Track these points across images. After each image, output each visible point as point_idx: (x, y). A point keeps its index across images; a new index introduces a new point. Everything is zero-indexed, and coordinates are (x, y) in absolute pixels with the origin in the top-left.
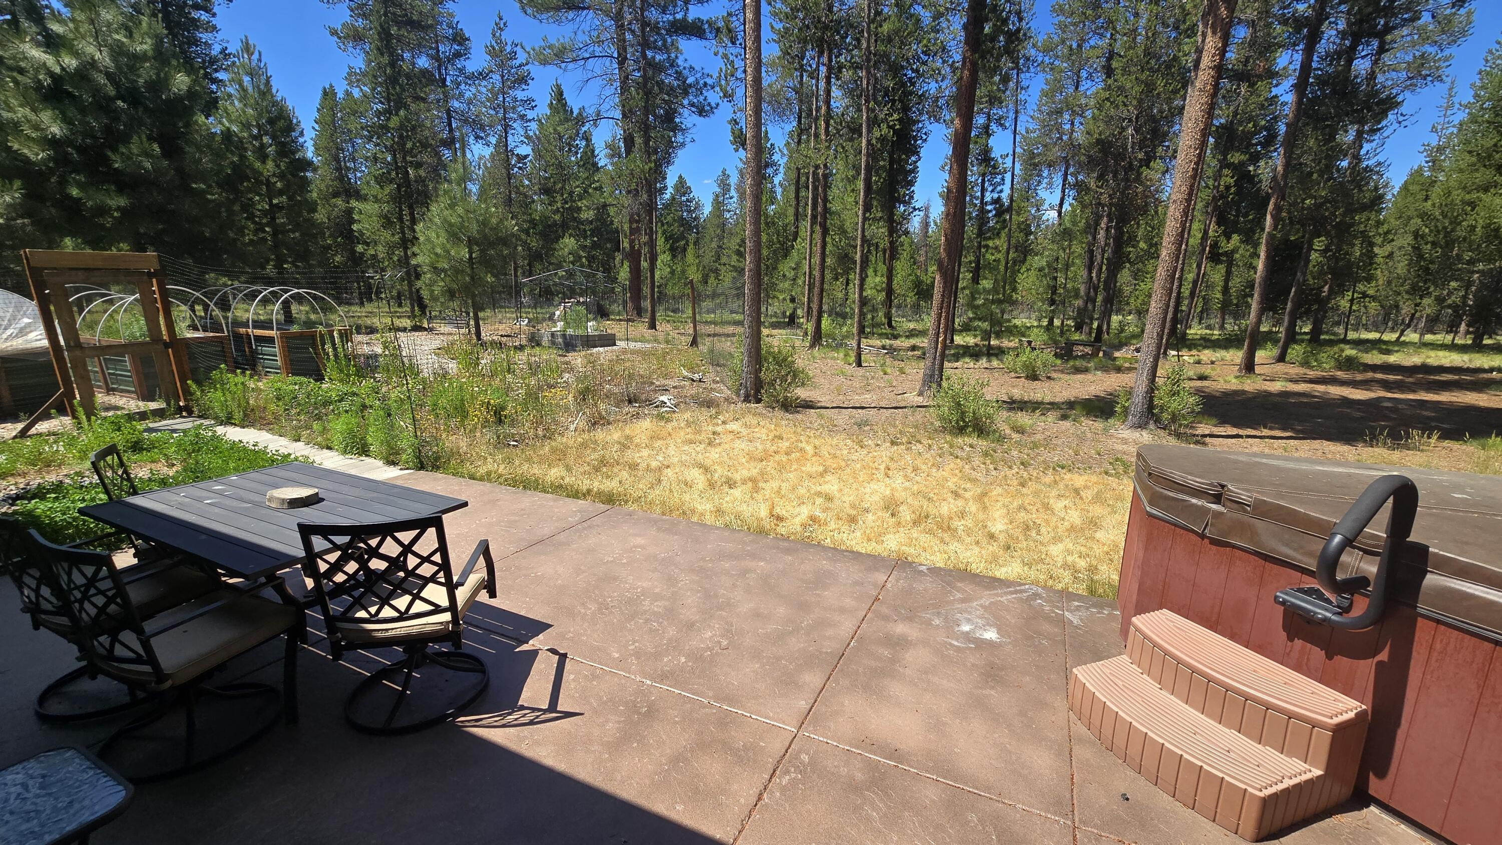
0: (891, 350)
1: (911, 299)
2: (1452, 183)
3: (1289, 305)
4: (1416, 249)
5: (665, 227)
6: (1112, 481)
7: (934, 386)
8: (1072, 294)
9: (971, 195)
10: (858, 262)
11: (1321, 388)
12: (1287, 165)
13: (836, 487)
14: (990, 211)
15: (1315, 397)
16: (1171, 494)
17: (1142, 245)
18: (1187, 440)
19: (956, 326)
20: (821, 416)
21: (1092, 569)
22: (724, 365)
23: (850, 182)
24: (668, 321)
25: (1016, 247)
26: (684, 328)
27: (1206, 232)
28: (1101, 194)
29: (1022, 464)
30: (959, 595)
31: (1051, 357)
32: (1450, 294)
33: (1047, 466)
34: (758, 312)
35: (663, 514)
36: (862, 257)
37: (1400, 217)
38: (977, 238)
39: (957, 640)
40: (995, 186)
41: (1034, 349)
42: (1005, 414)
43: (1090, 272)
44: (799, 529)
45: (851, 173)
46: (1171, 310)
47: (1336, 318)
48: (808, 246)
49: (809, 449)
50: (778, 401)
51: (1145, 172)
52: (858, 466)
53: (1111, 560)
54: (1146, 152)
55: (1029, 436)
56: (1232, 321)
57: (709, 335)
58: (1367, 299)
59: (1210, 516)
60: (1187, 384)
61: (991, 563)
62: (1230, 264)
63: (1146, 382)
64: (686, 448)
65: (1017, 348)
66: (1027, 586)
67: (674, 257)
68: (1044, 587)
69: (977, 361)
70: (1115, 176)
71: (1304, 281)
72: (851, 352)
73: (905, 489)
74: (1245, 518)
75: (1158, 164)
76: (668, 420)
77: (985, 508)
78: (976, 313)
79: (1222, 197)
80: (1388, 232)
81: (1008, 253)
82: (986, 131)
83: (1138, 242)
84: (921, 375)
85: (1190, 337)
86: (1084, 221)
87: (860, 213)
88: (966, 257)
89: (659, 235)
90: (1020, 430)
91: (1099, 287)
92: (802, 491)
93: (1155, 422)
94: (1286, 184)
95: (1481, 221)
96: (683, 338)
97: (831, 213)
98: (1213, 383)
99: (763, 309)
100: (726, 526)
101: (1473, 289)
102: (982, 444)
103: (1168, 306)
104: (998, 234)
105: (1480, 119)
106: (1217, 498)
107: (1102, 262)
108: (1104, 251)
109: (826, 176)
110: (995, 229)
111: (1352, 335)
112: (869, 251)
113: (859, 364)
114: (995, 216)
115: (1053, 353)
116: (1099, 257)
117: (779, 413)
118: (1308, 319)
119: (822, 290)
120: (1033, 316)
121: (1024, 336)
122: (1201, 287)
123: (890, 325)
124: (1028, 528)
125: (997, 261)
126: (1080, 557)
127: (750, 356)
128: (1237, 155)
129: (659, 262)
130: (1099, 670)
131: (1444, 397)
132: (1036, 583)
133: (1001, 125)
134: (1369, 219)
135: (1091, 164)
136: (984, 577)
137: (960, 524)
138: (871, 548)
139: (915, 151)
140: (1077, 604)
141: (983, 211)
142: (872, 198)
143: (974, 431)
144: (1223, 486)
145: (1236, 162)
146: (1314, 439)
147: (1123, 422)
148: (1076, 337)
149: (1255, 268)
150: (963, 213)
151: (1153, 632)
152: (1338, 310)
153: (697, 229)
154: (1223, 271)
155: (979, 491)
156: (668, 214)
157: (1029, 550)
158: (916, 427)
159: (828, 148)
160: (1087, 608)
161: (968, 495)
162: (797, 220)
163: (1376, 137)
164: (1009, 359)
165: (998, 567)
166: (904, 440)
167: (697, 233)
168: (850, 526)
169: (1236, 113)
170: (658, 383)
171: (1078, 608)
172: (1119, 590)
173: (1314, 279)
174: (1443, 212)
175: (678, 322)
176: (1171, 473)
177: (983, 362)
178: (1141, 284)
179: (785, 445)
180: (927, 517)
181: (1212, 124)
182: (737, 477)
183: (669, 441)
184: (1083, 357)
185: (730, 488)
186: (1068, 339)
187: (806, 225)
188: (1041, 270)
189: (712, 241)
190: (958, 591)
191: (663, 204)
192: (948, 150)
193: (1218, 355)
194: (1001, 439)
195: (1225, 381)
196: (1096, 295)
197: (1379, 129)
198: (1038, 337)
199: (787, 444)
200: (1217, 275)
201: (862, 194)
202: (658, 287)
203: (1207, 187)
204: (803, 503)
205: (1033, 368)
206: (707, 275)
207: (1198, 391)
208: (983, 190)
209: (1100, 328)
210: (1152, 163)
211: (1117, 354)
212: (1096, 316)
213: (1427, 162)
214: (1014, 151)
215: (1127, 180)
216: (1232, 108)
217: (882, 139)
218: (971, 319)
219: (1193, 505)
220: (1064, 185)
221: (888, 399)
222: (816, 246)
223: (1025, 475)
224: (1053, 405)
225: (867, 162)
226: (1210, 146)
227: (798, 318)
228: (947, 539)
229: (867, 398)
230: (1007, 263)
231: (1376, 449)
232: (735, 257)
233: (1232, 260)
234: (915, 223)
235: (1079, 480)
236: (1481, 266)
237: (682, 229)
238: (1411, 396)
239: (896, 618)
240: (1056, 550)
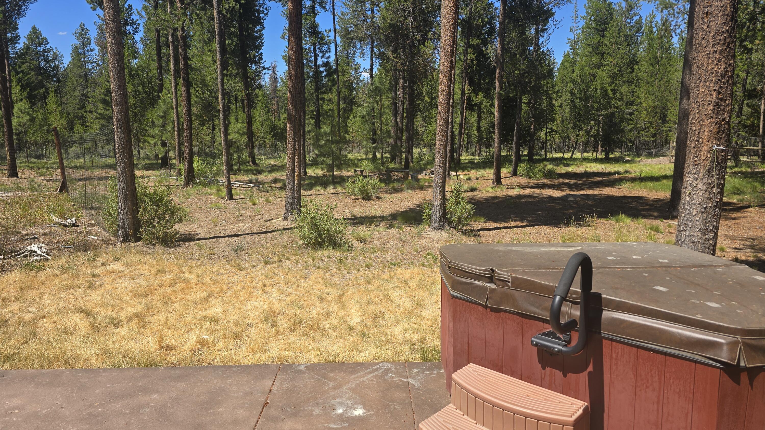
0: (257, 184)
1: (269, 140)
2: (584, 63)
3: (515, 138)
4: (573, 101)
5: (21, 75)
6: (427, 270)
7: (295, 212)
8: (386, 135)
9: (307, 59)
10: (221, 111)
11: (537, 191)
12: (503, 49)
13: (220, 310)
14: (322, 72)
15: (535, 197)
16: (464, 280)
17: (427, 98)
18: (469, 235)
19: (307, 161)
20: (201, 247)
21: (423, 340)
22: (98, 208)
23: (206, 44)
24: (32, 168)
25: (344, 99)
26: (50, 174)
27: (463, 91)
28: (397, 63)
29: (367, 266)
30: (332, 384)
31: (377, 183)
32: (591, 128)
33: (384, 266)
34: (131, 156)
35: (42, 367)
36: (224, 107)
37: (563, 82)
38: (315, 92)
39: (334, 423)
40: (324, 53)
41: (365, 177)
42: (350, 229)
43: (396, 119)
44: (189, 354)
45: (207, 36)
46: (449, 144)
47: (540, 145)
48: (173, 96)
49: (192, 278)
50: (158, 238)
51: (423, 49)
52: (238, 287)
53: (434, 331)
54: (421, 35)
55: (369, 244)
56: (485, 149)
57: (80, 180)
58: (554, 133)
59: (488, 292)
60: (464, 195)
61: (353, 350)
62: (479, 112)
63: (440, 197)
64: (63, 295)
65: (353, 176)
66: (381, 365)
67: (33, 104)
68: (393, 362)
69: (326, 188)
70: (404, 51)
71: (520, 122)
72: (222, 188)
73: (280, 301)
74: (508, 290)
75: (429, 43)
76: (39, 269)
77: (344, 306)
78: (320, 152)
79: (470, 67)
80: (558, 92)
81: (339, 104)
82: (313, 11)
83: (424, 97)
84: (284, 203)
85: (462, 162)
86: (388, 82)
87: (218, 70)
88: (308, 107)
89: (14, 84)
90: (362, 240)
91: (403, 129)
92: (189, 318)
93: (449, 224)
94: (503, 60)
95: (599, 85)
96: (50, 184)
97: (192, 69)
98: (479, 193)
99: (135, 152)
100: (114, 366)
101: (601, 125)
102: (337, 254)
103: (446, 143)
104: (330, 90)
105: (590, 26)
106: (491, 279)
107: (403, 111)
108: (403, 103)
109: (184, 38)
110: (328, 86)
111: (549, 156)
112: (230, 102)
113: (231, 197)
114: (326, 75)
115: (378, 179)
116: (400, 108)
117: (160, 249)
118: (526, 146)
119: (191, 135)
120: (363, 150)
121: (357, 167)
122: (465, 127)
123: (254, 163)
124: (376, 317)
125: (332, 110)
126: (414, 332)
127: (125, 199)
128: (475, 39)
129: (15, 110)
130: (436, 421)
131: (597, 192)
132: (386, 360)
133: (324, 7)
134: (548, 83)
135: (387, 41)
136: (348, 364)
137: (326, 323)
138: (256, 359)
139: (260, 22)
140: (416, 370)
141: (317, 71)
142: (227, 58)
143: (329, 244)
144: (493, 271)
145: (475, 44)
146: (539, 225)
147: (429, 226)
148: (392, 166)
149: (493, 114)
150: (302, 73)
151: (466, 382)
152: (540, 140)
153: (58, 78)
154: (476, 116)
155: (338, 293)
156: (24, 63)
157: (379, 334)
158: (284, 247)
159: (184, 14)
160: (423, 372)
161: (330, 298)
162: (160, 73)
163: (545, 34)
164: (348, 185)
165: (358, 353)
166: (276, 259)
167: (58, 82)
168: (236, 342)
169: (471, 13)
170: (25, 232)
171: (417, 374)
172: (441, 353)
173: (525, 121)
174: (581, 80)
175: (43, 168)
176: (462, 265)
177: (331, 189)
178: (429, 126)
179: (168, 277)
180: (300, 322)
181: (458, 19)
182: (122, 315)
183: (42, 290)
184: (399, 180)
185: (116, 327)
186: (387, 168)
187: (169, 79)
188: (363, 117)
189: (74, 89)
190: (331, 381)
191: (17, 53)
192: (286, 23)
193: (480, 173)
194: (350, 248)
195: (486, 191)
196: (402, 134)
197: (546, 30)
198: (367, 167)
199: (171, 276)
200: (473, 119)
201: (218, 55)
202: (17, 134)
203: (460, 60)
204: (191, 329)
205: (367, 191)
206: (73, 122)
207: (471, 201)
208: (316, 56)
209: (407, 158)
210: (426, 42)
211: (420, 177)
212: (404, 150)
213: (571, 49)
214: (335, 28)
215: (412, 54)
216: (468, 9)
217: (231, 10)
218: (318, 156)
219: (478, 286)
220: (372, 55)
221: (259, 226)
222: (181, 96)
223: (370, 275)
224: (382, 218)
225: (220, 28)
226: (459, 33)
227: (171, 159)
228: (318, 338)
229: (241, 227)
230: (339, 112)
231: (570, 228)
232: (101, 106)
233: (480, 109)
234: (266, 79)
235: (406, 273)
236: (602, 112)
237: (40, 77)
238: (582, 193)
239: (283, 417)
240: (397, 330)
